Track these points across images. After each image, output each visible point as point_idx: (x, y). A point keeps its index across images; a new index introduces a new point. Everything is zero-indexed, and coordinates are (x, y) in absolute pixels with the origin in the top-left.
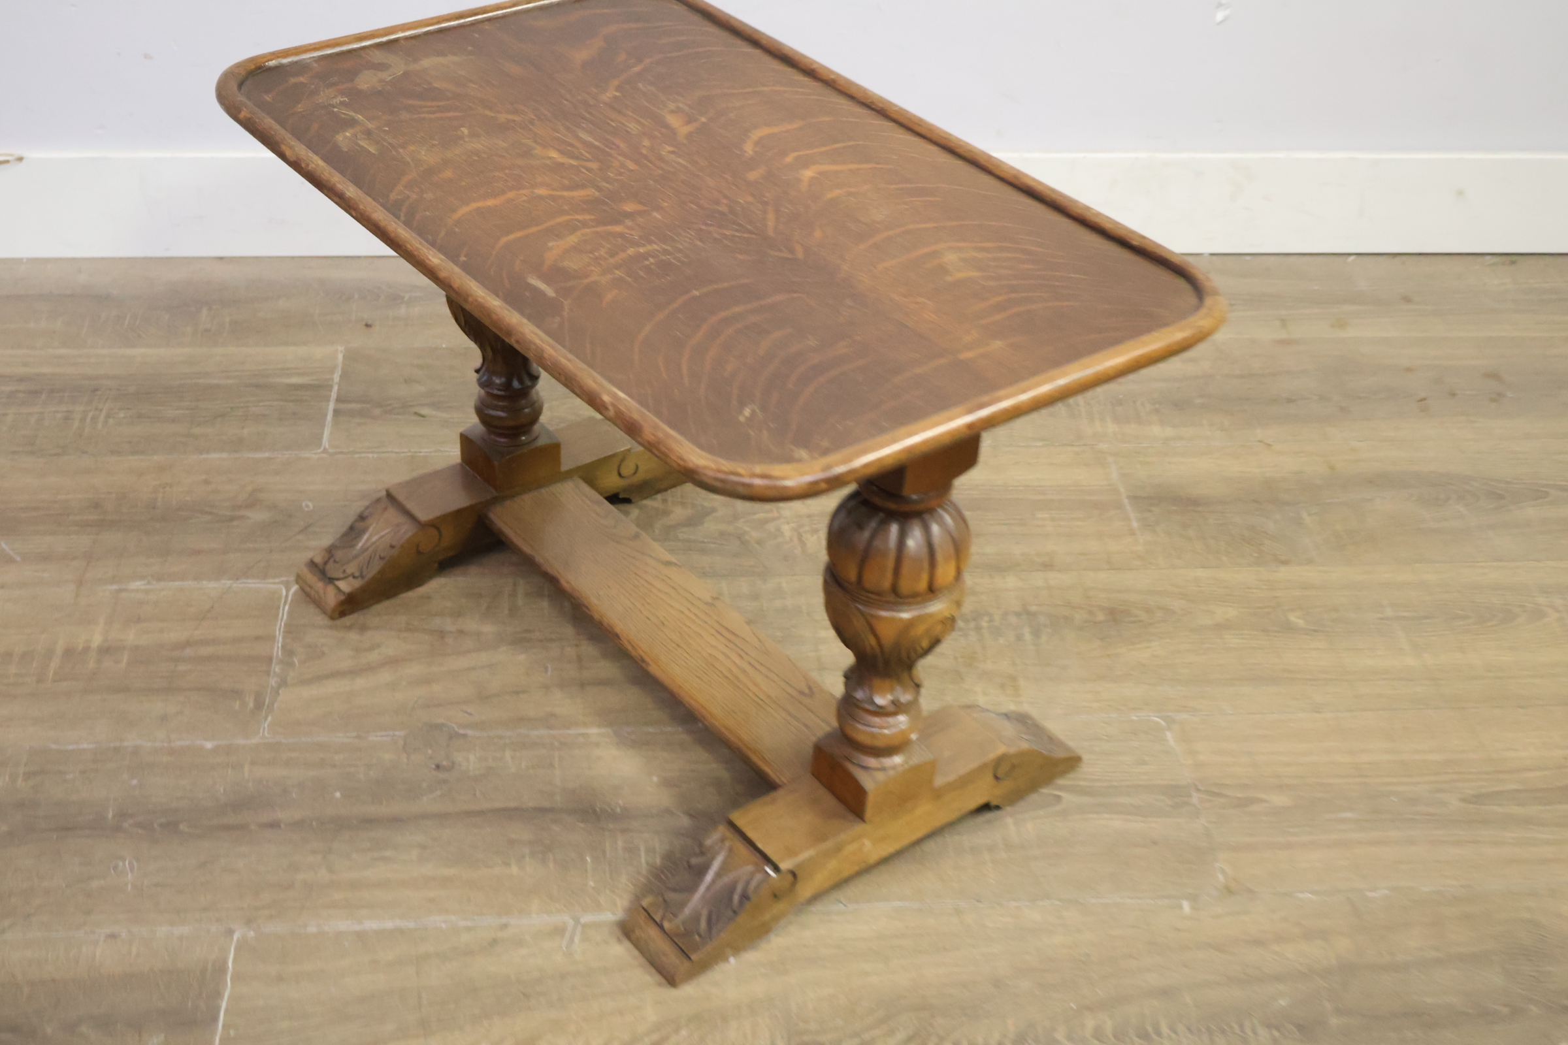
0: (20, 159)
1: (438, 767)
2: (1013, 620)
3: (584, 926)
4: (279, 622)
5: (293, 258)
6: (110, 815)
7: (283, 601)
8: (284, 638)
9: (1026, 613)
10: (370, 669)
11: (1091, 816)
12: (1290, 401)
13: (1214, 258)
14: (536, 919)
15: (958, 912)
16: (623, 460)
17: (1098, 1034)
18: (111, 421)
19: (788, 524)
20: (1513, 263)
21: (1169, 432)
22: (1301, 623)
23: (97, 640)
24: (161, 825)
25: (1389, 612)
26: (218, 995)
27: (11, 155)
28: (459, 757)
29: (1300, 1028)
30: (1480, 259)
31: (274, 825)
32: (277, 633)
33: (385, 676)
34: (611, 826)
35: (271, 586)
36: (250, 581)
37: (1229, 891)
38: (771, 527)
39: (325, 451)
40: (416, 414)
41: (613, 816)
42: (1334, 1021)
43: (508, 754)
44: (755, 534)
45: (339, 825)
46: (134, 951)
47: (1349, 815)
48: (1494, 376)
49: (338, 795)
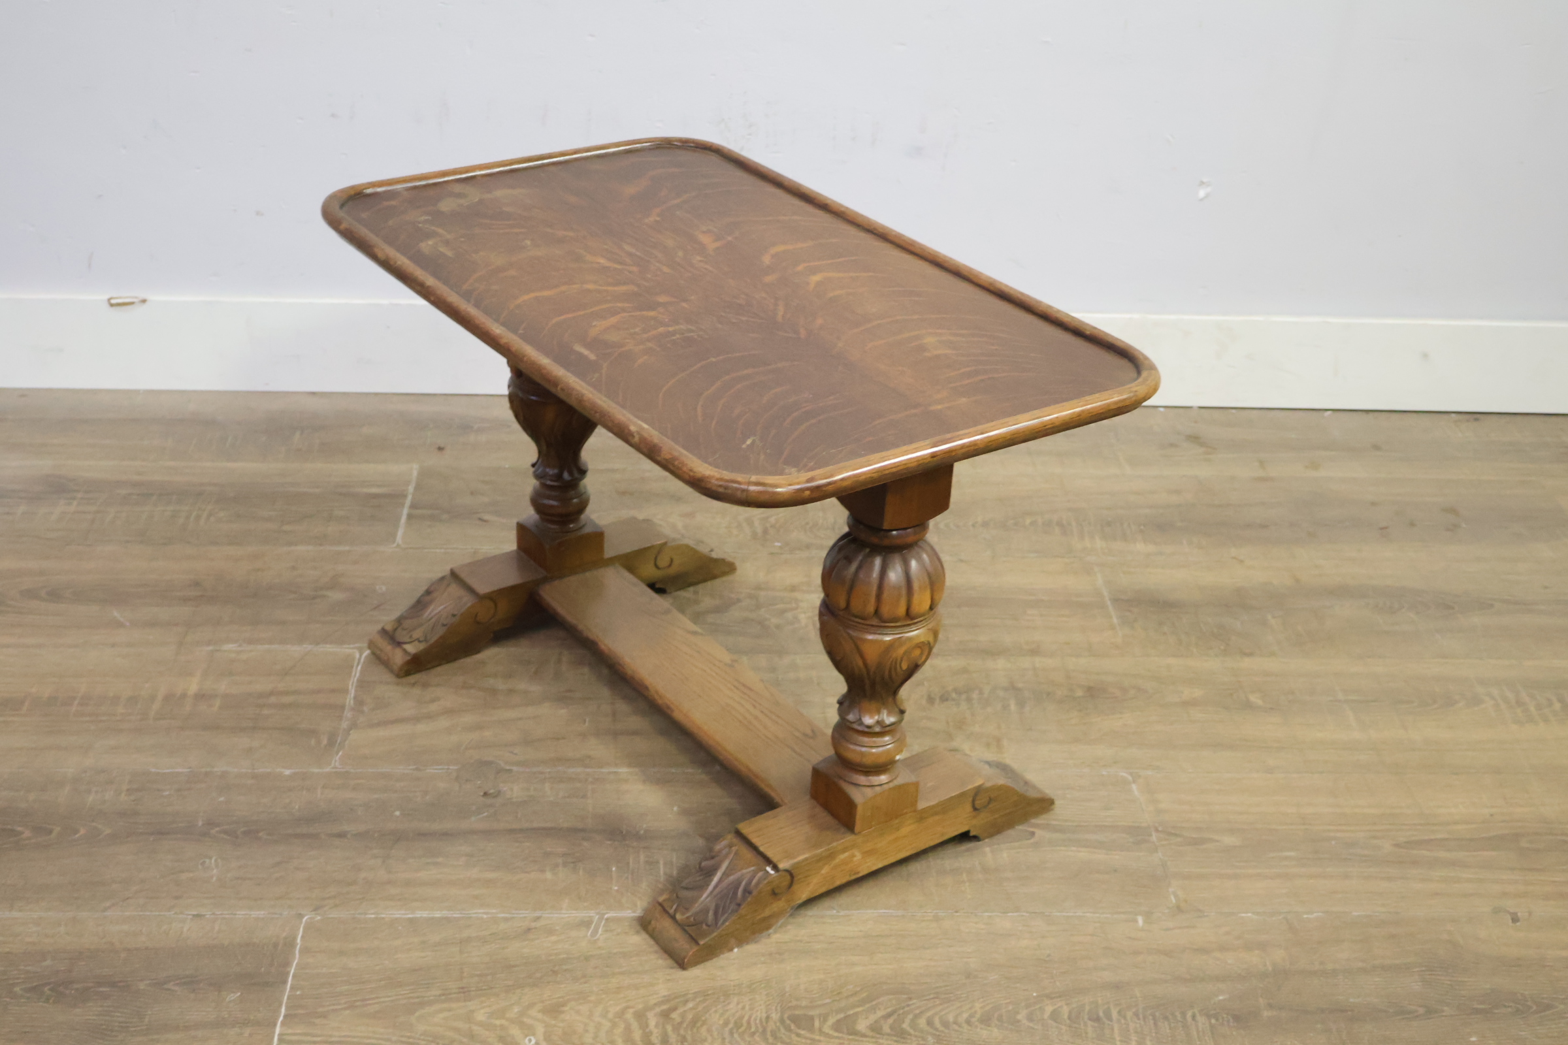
0: (144, 301)
1: (485, 794)
2: (1001, 693)
3: (607, 919)
4: (352, 679)
5: (376, 394)
6: (200, 823)
7: (355, 664)
8: (356, 691)
9: (1012, 688)
10: (430, 717)
11: (1058, 848)
12: (1264, 526)
13: (1203, 410)
14: (567, 913)
15: (937, 919)
16: (659, 552)
17: (1055, 1016)
18: (212, 519)
19: (805, 613)
20: (1476, 420)
21: (1151, 548)
22: (1260, 702)
23: (193, 686)
24: (244, 833)
25: (1341, 696)
26: (287, 964)
27: (136, 298)
28: (504, 788)
29: (1237, 1018)
30: (1445, 416)
31: (342, 835)
32: (350, 687)
33: (443, 723)
34: (635, 844)
35: (347, 650)
36: (328, 646)
37: (1179, 909)
38: (789, 615)
39: (398, 546)
40: (480, 519)
41: (638, 837)
42: (1266, 1014)
43: (547, 786)
44: (775, 621)
45: (398, 837)
46: (217, 928)
47: (1292, 854)
48: (1452, 511)
49: (397, 813)
